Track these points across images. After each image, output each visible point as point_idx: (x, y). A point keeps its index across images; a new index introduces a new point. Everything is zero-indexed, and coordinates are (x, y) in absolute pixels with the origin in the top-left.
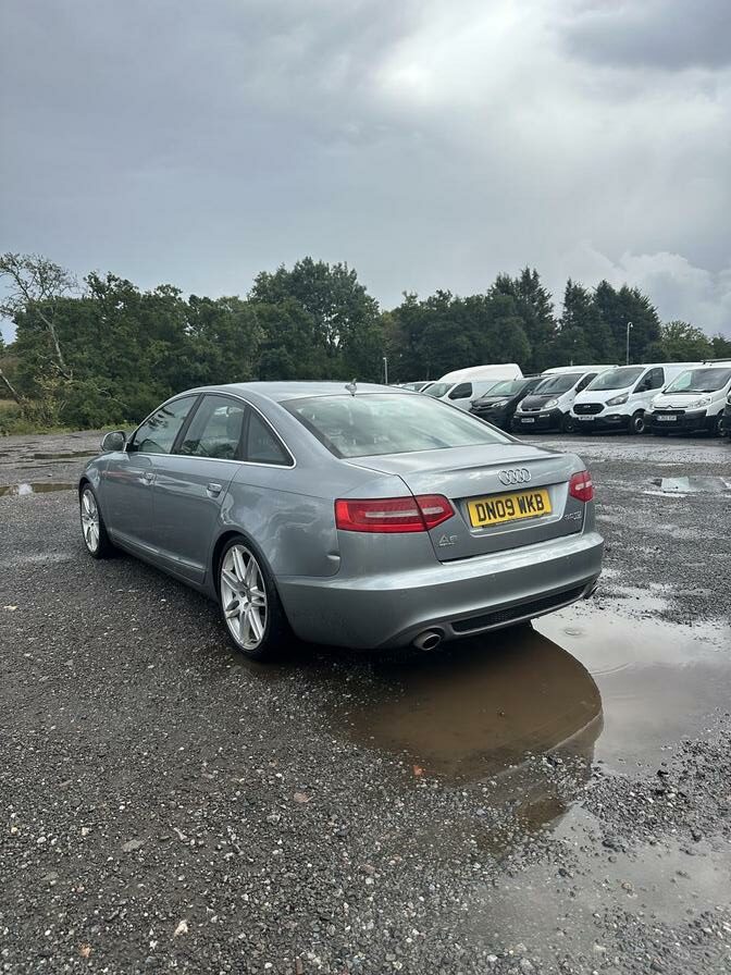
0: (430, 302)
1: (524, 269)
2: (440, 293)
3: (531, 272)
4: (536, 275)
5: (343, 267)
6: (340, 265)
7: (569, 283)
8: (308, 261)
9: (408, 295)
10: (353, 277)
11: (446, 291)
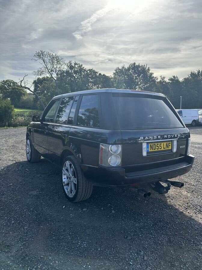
0: (171, 79)
1: (198, 70)
2: (174, 77)
5: (145, 66)
6: (144, 65)
8: (135, 63)
9: (162, 77)
10: (149, 70)
11: (176, 76)
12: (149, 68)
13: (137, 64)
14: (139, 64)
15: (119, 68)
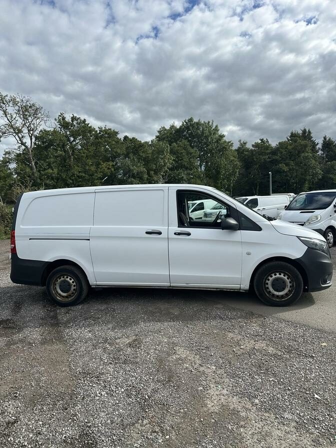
0: (256, 145)
1: (303, 129)
2: (262, 140)
3: (307, 131)
4: (309, 132)
5: (211, 124)
6: (209, 122)
7: (325, 138)
8: (191, 120)
9: (242, 142)
10: (216, 129)
11: (265, 139)
12: (216, 126)
13: (196, 120)
14: (199, 121)
15: (164, 127)
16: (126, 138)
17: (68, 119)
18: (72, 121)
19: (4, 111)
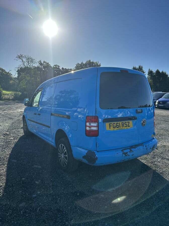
4: (142, 67)
5: (98, 63)
7: (149, 70)
13: (92, 61)
15: (78, 63)
16: (63, 68)
17: (42, 62)
18: (44, 63)
19: (22, 60)
